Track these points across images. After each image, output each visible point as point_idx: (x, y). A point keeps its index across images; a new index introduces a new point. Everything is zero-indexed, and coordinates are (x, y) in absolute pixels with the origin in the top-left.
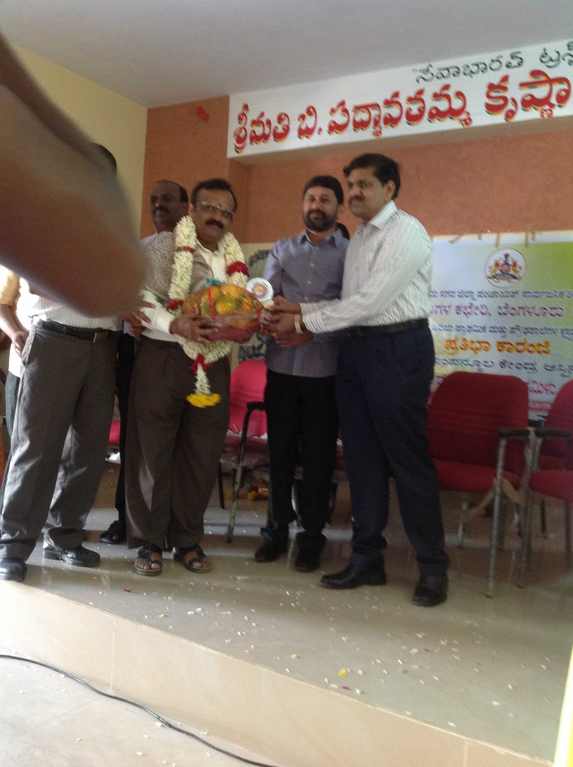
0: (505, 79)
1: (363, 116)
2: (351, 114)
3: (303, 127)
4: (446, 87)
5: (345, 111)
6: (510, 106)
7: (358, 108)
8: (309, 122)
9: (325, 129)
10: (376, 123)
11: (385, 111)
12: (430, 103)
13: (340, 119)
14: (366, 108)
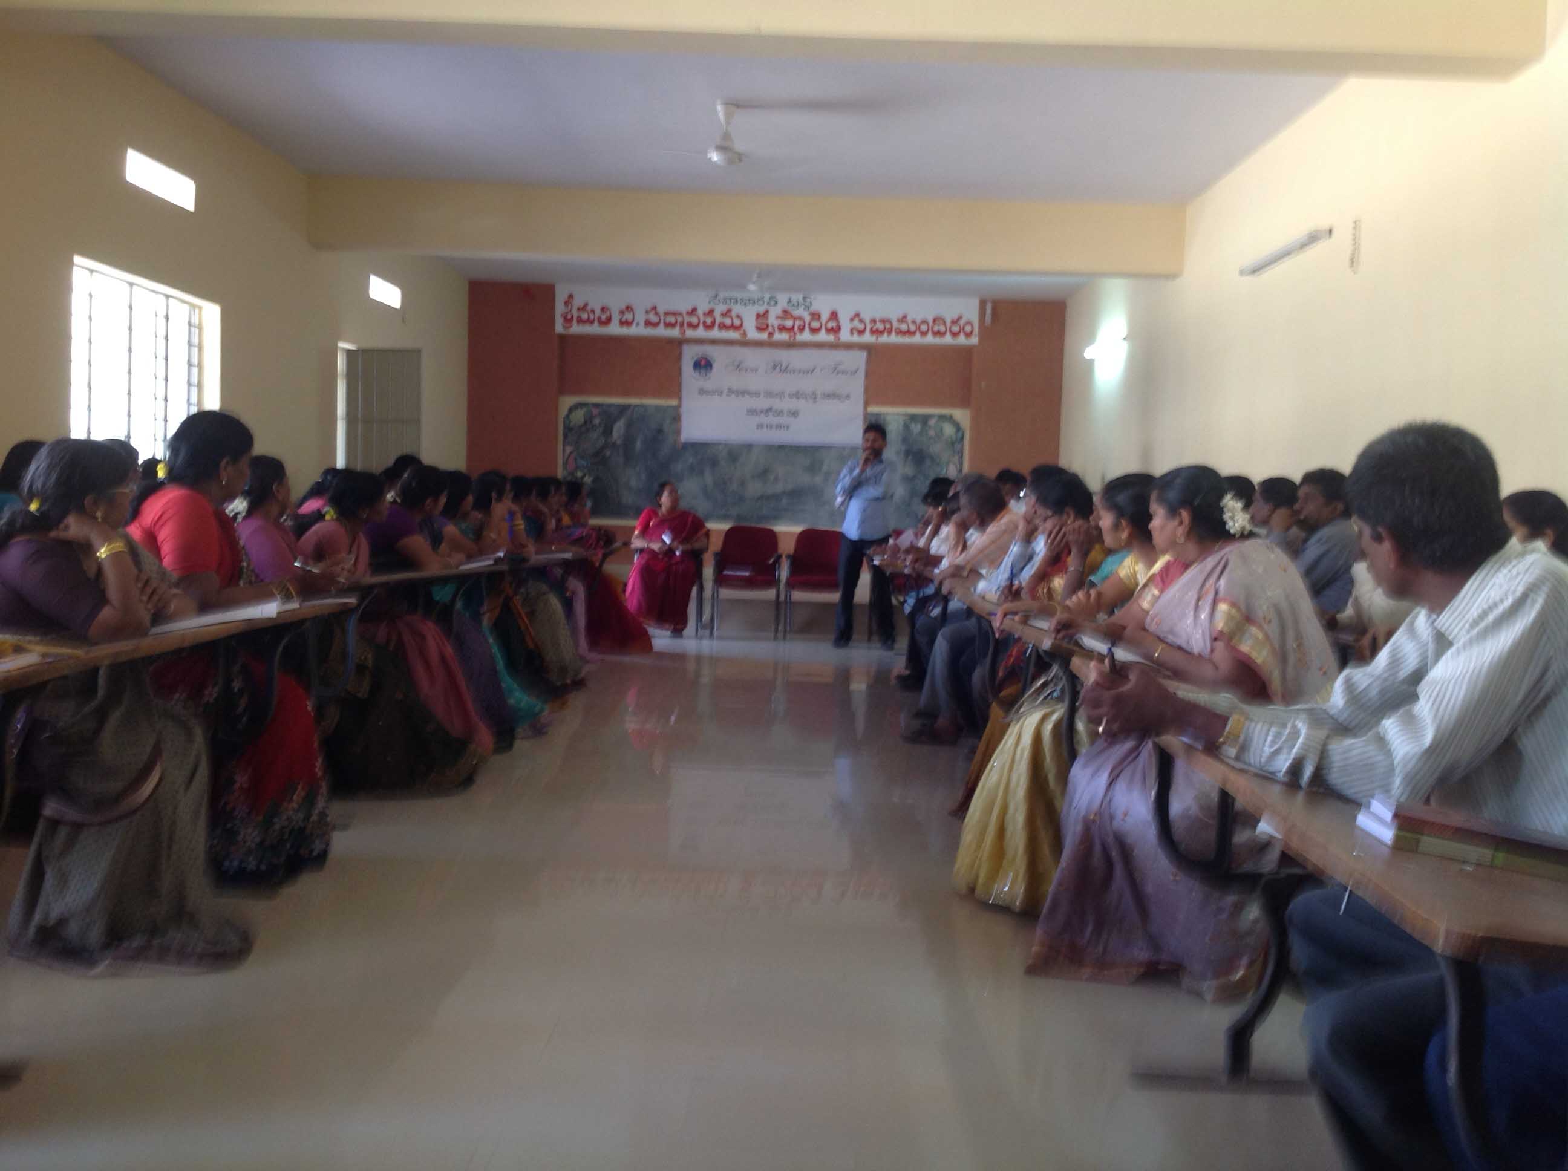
0: (767, 312)
1: (671, 319)
2: (662, 318)
3: (624, 319)
4: (729, 311)
5: (657, 314)
6: (770, 330)
7: (667, 314)
8: (628, 316)
9: (642, 323)
10: (682, 325)
11: (687, 319)
12: (719, 319)
13: (653, 318)
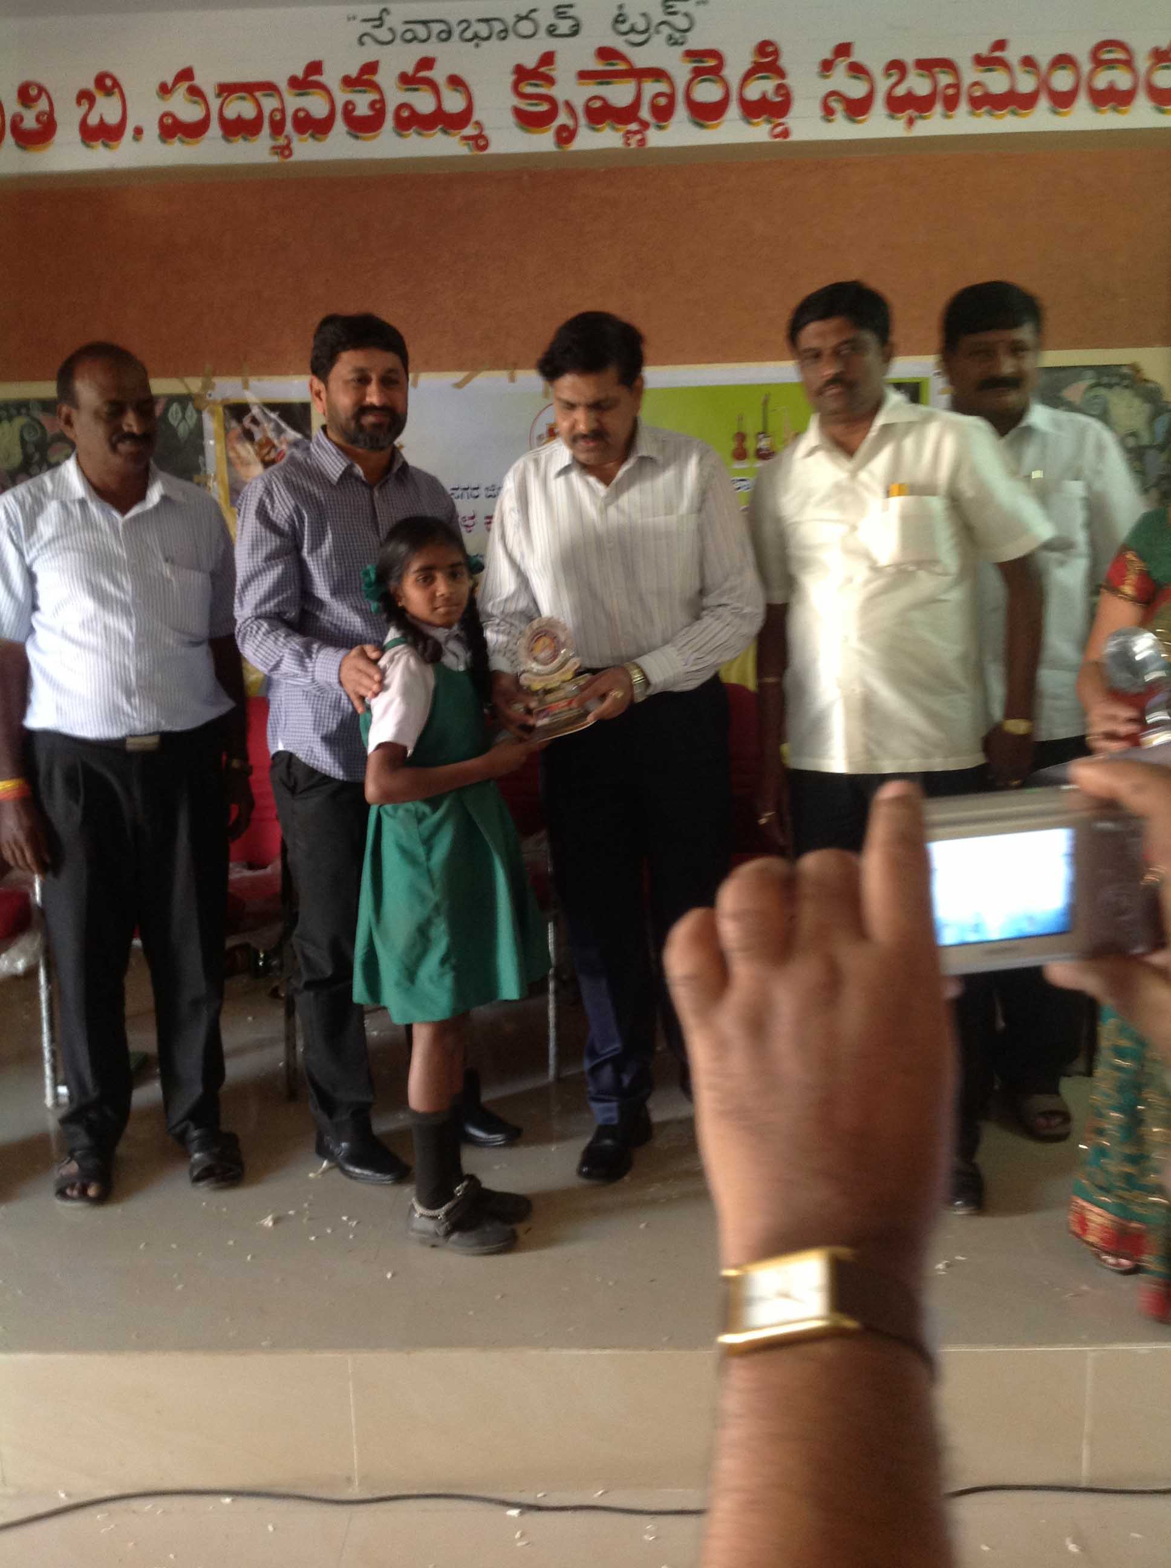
0: (548, 58)
1: (241, 108)
2: (215, 103)
3: (93, 120)
4: (427, 63)
5: (195, 92)
6: (563, 118)
7: (226, 90)
8: (107, 110)
9: (152, 131)
10: (277, 128)
11: (293, 102)
12: (395, 96)
13: (188, 112)
14: (249, 89)
